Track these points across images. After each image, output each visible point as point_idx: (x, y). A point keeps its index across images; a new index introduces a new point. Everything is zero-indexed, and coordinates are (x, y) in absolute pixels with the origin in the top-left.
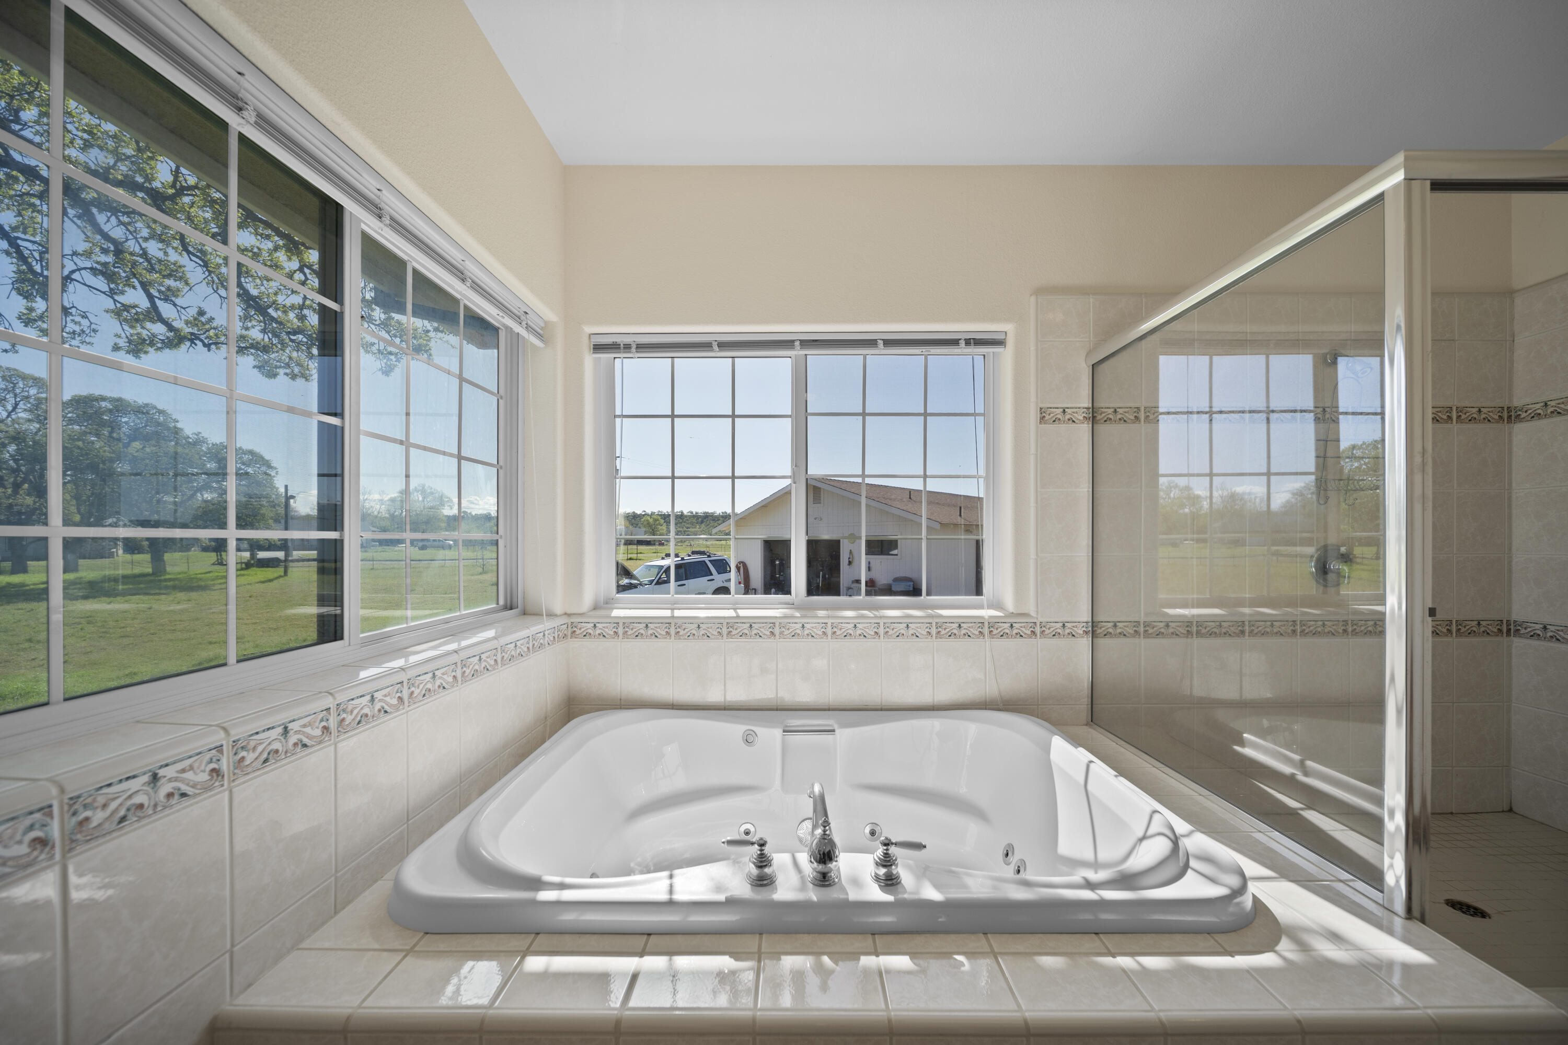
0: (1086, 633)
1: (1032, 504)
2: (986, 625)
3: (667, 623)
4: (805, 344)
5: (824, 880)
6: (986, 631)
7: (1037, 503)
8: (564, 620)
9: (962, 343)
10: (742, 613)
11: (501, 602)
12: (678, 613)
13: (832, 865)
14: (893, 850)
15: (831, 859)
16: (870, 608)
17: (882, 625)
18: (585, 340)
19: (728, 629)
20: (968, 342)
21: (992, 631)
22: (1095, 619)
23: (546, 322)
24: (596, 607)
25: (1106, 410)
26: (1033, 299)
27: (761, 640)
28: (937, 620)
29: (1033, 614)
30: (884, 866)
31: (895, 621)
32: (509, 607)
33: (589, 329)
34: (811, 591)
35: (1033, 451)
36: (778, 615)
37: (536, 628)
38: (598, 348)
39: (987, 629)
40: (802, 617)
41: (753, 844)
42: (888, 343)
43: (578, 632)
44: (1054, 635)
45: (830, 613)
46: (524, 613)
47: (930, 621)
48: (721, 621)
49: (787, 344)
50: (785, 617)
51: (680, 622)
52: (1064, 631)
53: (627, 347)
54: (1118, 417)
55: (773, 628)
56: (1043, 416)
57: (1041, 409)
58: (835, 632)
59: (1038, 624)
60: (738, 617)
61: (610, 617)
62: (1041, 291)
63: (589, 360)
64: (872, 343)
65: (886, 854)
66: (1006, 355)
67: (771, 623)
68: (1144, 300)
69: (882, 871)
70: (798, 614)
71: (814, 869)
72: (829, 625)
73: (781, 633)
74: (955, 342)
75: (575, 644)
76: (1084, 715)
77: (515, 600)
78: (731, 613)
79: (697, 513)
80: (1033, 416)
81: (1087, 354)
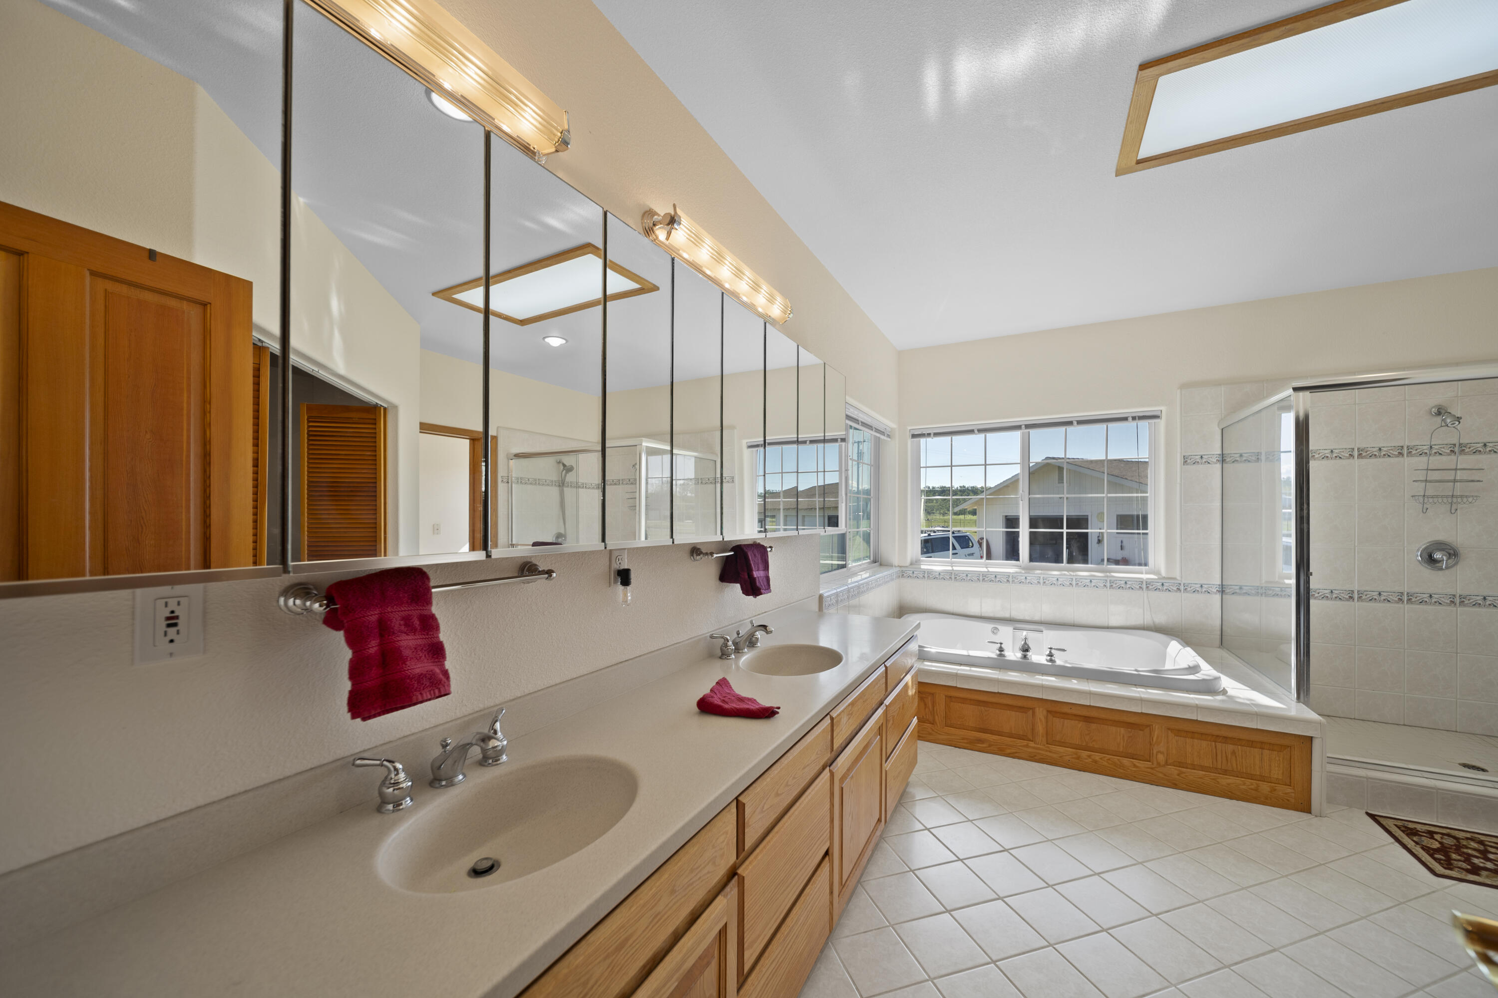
0: (1219, 591)
1: (1178, 512)
2: (1145, 583)
3: (950, 573)
4: (1028, 426)
5: (1025, 657)
6: (1144, 586)
7: (1181, 511)
8: (898, 569)
9: (1130, 419)
10: (991, 570)
11: (872, 558)
12: (955, 568)
13: (1028, 653)
14: (1053, 651)
15: (1028, 651)
16: (1068, 571)
17: (1074, 579)
18: (908, 433)
19: (984, 578)
20: (1134, 418)
21: (1148, 587)
22: (1223, 584)
23: (891, 428)
24: (911, 564)
25: (1233, 455)
26: (1179, 391)
27: (1001, 584)
28: (1111, 579)
29: (1179, 578)
30: (1049, 656)
31: (1085, 578)
32: (875, 562)
33: (909, 428)
34: (1032, 559)
35: (1179, 481)
36: (1011, 572)
37: (885, 573)
38: (914, 436)
39: (1147, 586)
40: (1025, 573)
41: (997, 643)
42: (1080, 422)
43: (905, 575)
44: (1194, 592)
45: (1042, 572)
46: (881, 565)
47: (1106, 579)
48: (980, 573)
49: (1018, 427)
50: (1016, 573)
51: (957, 573)
52: (1202, 589)
53: (929, 435)
54: (1241, 458)
55: (1008, 579)
56: (1185, 461)
57: (1184, 456)
58: (1045, 582)
59: (1182, 585)
60: (988, 571)
61: (921, 569)
62: (1184, 386)
63: (910, 441)
64: (1070, 423)
65: (1050, 652)
66: (1162, 423)
67: (1008, 575)
68: (1265, 385)
69: (1049, 658)
70: (1023, 572)
71: (1022, 655)
72: (1042, 578)
73: (1013, 581)
74: (1125, 419)
75: (904, 581)
76: (1218, 642)
77: (877, 558)
78: (985, 569)
79: (933, 488)
80: (1179, 460)
81: (1220, 421)
